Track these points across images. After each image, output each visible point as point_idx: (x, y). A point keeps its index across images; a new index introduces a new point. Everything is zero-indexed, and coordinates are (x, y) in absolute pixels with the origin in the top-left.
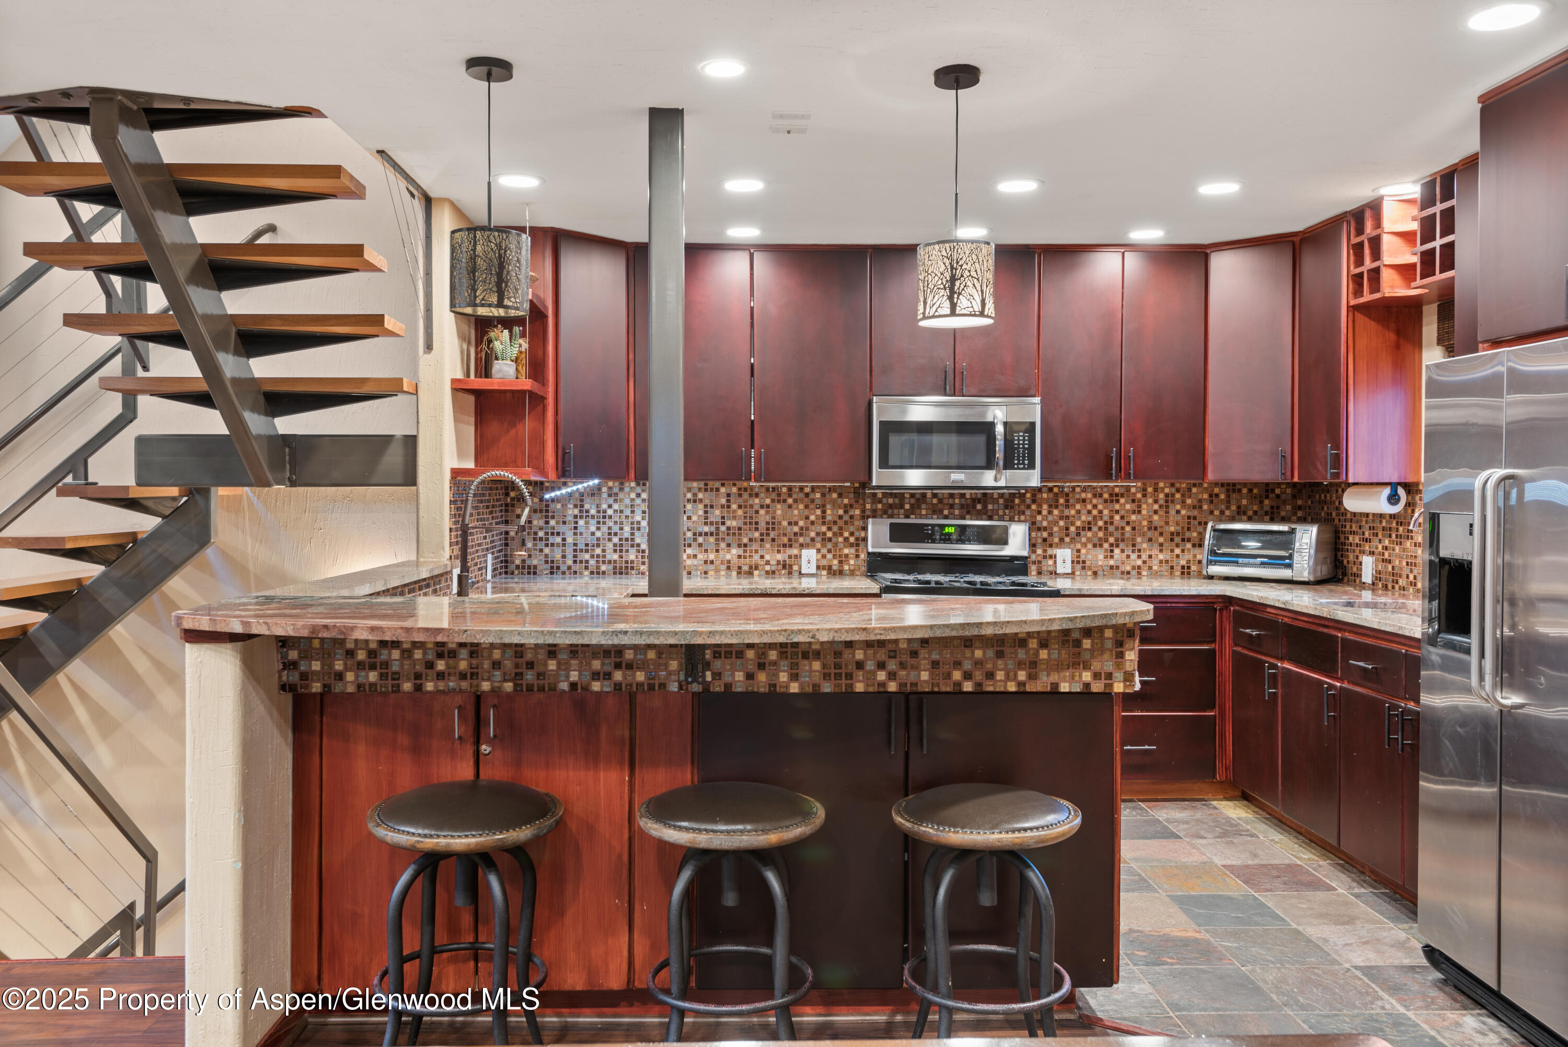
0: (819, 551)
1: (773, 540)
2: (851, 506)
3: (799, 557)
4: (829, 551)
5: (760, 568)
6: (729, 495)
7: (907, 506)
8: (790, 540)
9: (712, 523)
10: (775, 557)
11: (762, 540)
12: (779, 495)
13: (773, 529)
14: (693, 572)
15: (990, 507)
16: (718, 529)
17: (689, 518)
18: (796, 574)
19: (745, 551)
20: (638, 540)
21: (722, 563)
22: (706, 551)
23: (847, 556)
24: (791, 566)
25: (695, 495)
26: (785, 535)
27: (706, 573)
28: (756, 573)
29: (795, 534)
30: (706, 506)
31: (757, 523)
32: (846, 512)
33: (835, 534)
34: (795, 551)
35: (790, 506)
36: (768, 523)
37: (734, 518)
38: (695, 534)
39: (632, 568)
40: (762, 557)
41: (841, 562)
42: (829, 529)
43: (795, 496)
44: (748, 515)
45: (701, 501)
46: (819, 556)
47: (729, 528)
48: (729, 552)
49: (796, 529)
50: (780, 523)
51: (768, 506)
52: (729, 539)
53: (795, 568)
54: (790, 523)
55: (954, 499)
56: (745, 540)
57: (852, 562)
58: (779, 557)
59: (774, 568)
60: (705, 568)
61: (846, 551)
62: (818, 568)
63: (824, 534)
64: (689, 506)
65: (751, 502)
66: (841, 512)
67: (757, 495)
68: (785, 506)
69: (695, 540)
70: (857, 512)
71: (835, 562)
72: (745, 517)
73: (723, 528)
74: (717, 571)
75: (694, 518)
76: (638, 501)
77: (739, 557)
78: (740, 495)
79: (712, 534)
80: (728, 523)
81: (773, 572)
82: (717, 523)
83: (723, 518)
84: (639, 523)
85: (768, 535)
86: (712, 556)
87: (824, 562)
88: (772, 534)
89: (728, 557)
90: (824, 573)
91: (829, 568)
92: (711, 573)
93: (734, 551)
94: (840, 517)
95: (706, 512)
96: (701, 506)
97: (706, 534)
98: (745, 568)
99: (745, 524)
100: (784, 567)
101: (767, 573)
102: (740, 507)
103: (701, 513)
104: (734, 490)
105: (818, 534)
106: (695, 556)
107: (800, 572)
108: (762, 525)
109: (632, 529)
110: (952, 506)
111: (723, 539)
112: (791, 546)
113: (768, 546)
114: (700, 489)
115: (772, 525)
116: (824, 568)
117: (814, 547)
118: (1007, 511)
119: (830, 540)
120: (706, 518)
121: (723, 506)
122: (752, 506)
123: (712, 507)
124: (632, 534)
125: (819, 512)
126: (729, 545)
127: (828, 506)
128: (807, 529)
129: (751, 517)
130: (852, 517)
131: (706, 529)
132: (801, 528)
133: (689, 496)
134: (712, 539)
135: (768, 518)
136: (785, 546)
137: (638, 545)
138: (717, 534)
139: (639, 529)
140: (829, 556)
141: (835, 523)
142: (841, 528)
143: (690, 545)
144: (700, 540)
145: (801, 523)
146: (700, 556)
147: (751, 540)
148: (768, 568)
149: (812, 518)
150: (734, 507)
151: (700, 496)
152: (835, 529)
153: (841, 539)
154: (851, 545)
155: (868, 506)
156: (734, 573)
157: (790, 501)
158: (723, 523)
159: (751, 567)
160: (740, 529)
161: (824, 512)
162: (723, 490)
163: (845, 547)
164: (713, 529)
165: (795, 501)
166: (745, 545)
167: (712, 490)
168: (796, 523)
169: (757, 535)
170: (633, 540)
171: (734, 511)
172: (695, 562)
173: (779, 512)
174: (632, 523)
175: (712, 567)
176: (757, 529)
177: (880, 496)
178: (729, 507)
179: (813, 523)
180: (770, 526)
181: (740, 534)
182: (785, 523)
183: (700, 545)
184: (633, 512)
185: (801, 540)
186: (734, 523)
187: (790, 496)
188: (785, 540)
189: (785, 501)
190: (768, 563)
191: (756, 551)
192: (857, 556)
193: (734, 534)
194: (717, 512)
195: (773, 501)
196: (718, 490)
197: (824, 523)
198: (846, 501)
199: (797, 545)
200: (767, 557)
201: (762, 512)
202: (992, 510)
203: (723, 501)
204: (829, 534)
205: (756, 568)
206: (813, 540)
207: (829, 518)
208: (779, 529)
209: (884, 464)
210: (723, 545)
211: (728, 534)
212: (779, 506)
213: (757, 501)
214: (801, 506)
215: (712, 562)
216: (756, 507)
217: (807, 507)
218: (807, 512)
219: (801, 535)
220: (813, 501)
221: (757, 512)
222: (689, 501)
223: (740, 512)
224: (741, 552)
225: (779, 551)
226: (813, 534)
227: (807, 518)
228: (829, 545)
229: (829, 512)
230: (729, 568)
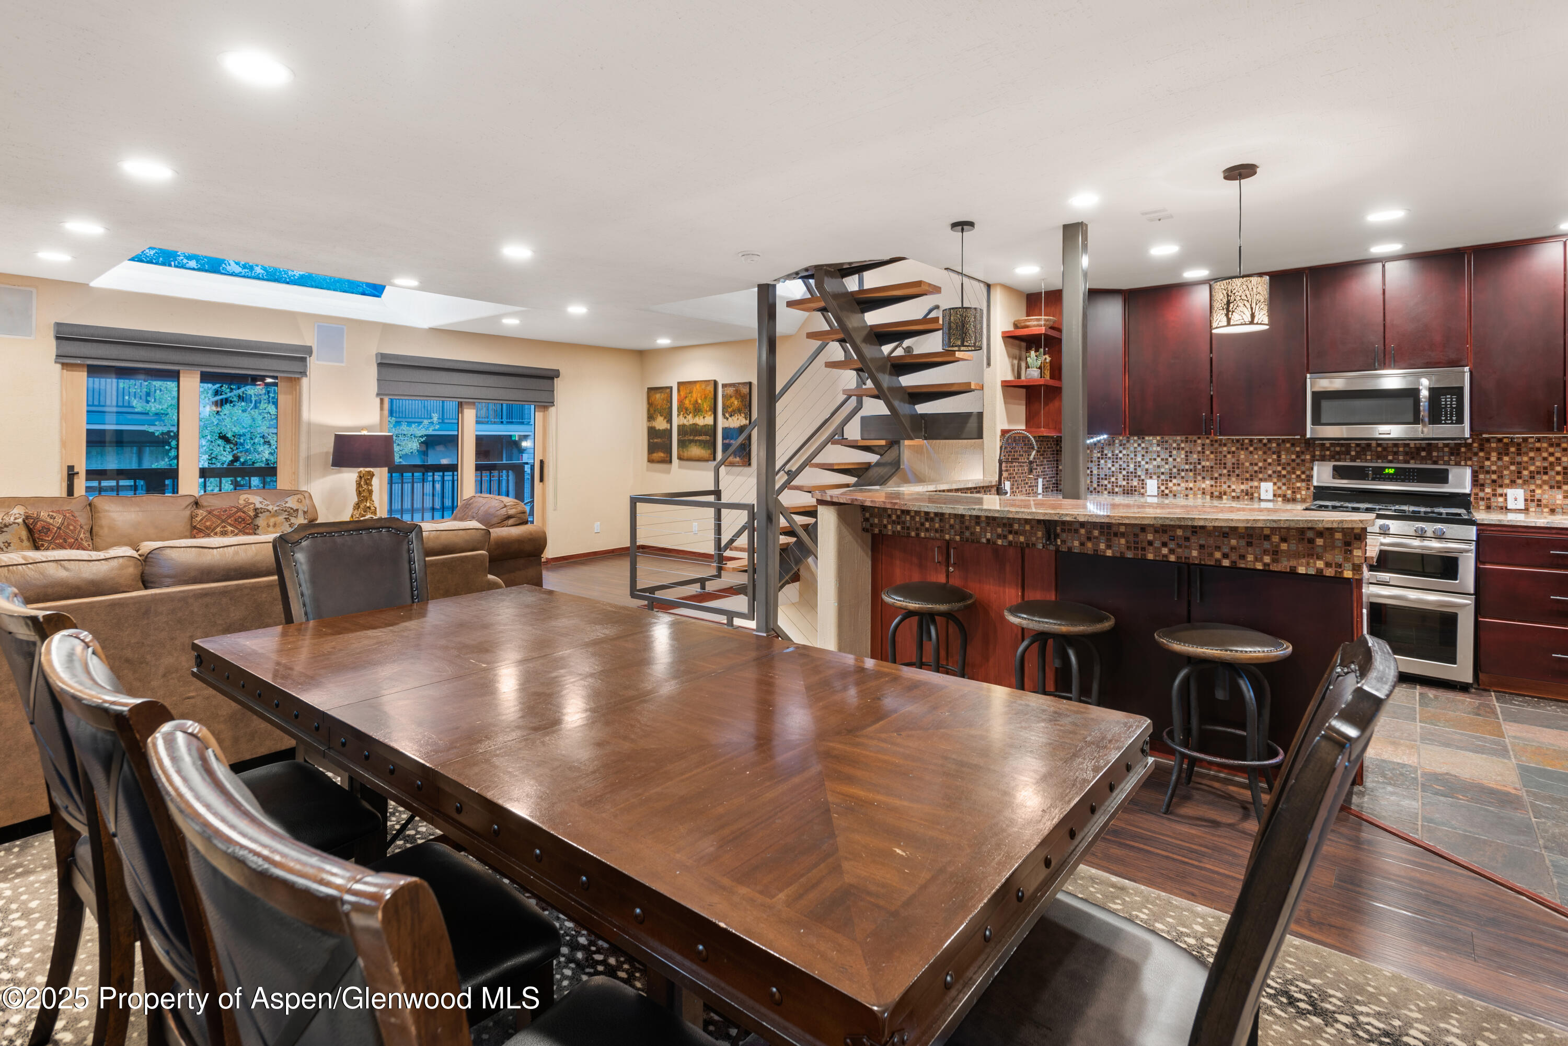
0: (1275, 484)
1: (1238, 475)
2: (1303, 453)
3: (1258, 488)
4: (1284, 484)
5: (1228, 494)
6: (1203, 445)
7: (1353, 453)
8: (1251, 476)
9: (1191, 463)
10: (1238, 487)
11: (1229, 475)
12: (1242, 445)
13: (1238, 468)
14: (1178, 495)
15: (1435, 454)
16: (1195, 467)
17: (1175, 460)
18: (1256, 500)
19: (1216, 482)
20: (1139, 473)
21: (1199, 489)
22: (1187, 481)
23: (1299, 488)
24: (1252, 494)
25: (1178, 445)
26: (1247, 472)
27: (1187, 496)
28: (1224, 497)
29: (1256, 472)
30: (1186, 452)
31: (1225, 464)
32: (1298, 456)
33: (1289, 472)
34: (1256, 484)
35: (1251, 452)
36: (1233, 464)
37: (1208, 460)
38: (1179, 470)
39: (1135, 491)
40: (1229, 487)
41: (1294, 492)
42: (1284, 469)
43: (1255, 446)
44: (1218, 458)
45: (1183, 449)
46: (1276, 488)
47: (1203, 467)
48: (1204, 482)
49: (1256, 468)
50: (1243, 464)
51: (1234, 452)
52: (1204, 474)
53: (1256, 495)
54: (1251, 464)
55: (1398, 448)
56: (1216, 475)
57: (1304, 493)
58: (1243, 487)
59: (1238, 495)
60: (1187, 492)
61: (1298, 485)
62: (1275, 495)
63: (1280, 472)
64: (1174, 452)
65: (1220, 450)
66: (1294, 457)
67: (1225, 445)
68: (1247, 452)
69: (1179, 474)
70: (1308, 457)
71: (1289, 492)
72: (1216, 460)
73: (1199, 467)
74: (1195, 495)
75: (1178, 460)
76: (1139, 449)
77: (1212, 486)
78: (1212, 445)
79: (1191, 470)
80: (1203, 463)
81: (1238, 497)
82: (1195, 463)
83: (1199, 460)
84: (1139, 462)
85: (1234, 472)
86: (1191, 485)
87: (1279, 492)
88: (1237, 472)
89: (1203, 486)
90: (1280, 499)
91: (1284, 496)
92: (1191, 496)
93: (1208, 482)
94: (1293, 460)
95: (1187, 456)
96: (1183, 452)
97: (1187, 470)
98: (1216, 494)
99: (1216, 464)
100: (1247, 494)
101: (1233, 497)
102: (1212, 453)
103: (1183, 456)
104: (1208, 441)
105: (1274, 472)
106: (1179, 485)
107: (1260, 499)
108: (1229, 465)
109: (1135, 466)
110: (1396, 453)
111: (1199, 474)
112: (1252, 480)
113: (1234, 479)
114: (1182, 441)
115: (1237, 465)
116: (1279, 496)
117: (1271, 481)
118: (1453, 458)
119: (1284, 476)
120: (1187, 460)
121: (1199, 452)
122: (1221, 452)
123: (1191, 452)
124: (1135, 469)
125: (1275, 457)
126: (1204, 478)
127: (1283, 453)
128: (1265, 468)
129: (1221, 460)
130: (1303, 461)
131: (1187, 467)
132: (1261, 468)
133: (1174, 445)
134: (1191, 474)
135: (1234, 460)
136: (1247, 479)
137: (1139, 476)
138: (1195, 471)
139: (1140, 466)
140: (1284, 488)
141: (1289, 464)
142: (1294, 468)
143: (1175, 477)
144: (1183, 474)
145: (1260, 464)
146: (1183, 485)
147: (1220, 475)
148: (1233, 494)
149: (1270, 461)
150: (1208, 452)
151: (1183, 445)
152: (1289, 468)
153: (1294, 476)
154: (1303, 481)
155: (1317, 453)
156: (1208, 497)
157: (1251, 449)
158: (1199, 464)
159: (1220, 493)
160: (1212, 467)
161: (1279, 456)
162: (1199, 441)
163: (1297, 481)
164: (1192, 467)
165: (1256, 449)
166: (1216, 478)
167: (1191, 441)
168: (1256, 464)
169: (1225, 471)
170: (1135, 473)
171: (1208, 456)
172: (1179, 488)
173: (1242, 457)
174: (1135, 462)
175: (1191, 492)
176: (1225, 468)
177: (1328, 445)
178: (1203, 452)
179: (1270, 464)
180: (1236, 466)
181: (1212, 471)
182: (1247, 464)
183: (1183, 477)
184: (1135, 455)
185: (1261, 476)
186: (1208, 464)
187: (1251, 445)
188: (1248, 476)
189: (1247, 449)
190: (1234, 491)
191: (1225, 483)
192: (1308, 489)
193: (1207, 471)
194: (1195, 456)
195: (1237, 449)
196: (1195, 441)
197: (1279, 465)
198: (1298, 449)
199: (1256, 479)
200: (1233, 487)
201: (1229, 456)
202: (1438, 457)
203: (1200, 449)
204: (1284, 472)
205: (1225, 494)
206: (1270, 476)
207: (1283, 461)
208: (1242, 468)
209: (1317, 422)
210: (1199, 478)
211: (1203, 471)
212: (1242, 452)
213: (1225, 449)
214: (1260, 453)
215: (1191, 489)
216: (1225, 453)
217: (1265, 453)
218: (1265, 457)
219: (1261, 472)
220: (1270, 449)
221: (1225, 456)
222: (1174, 448)
223: (1212, 456)
224: (1213, 483)
225: (1242, 483)
226: (1270, 472)
227: (1265, 460)
228: (1284, 480)
229: (1283, 457)
230: (1204, 493)
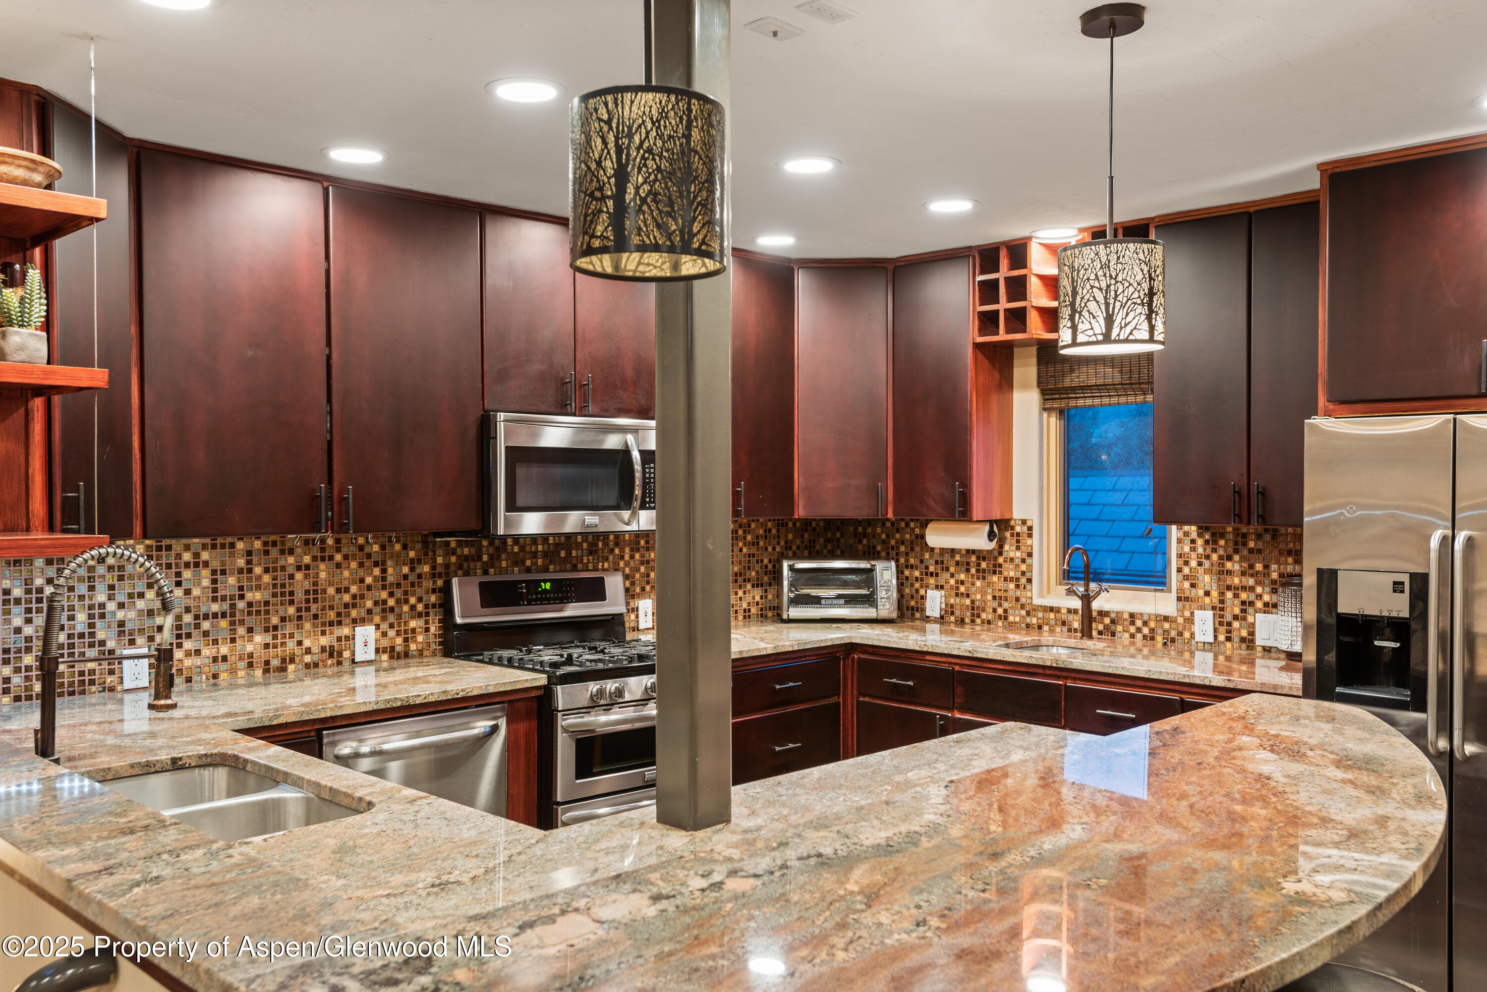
0: (378, 627)
1: (316, 617)
2: (419, 561)
3: (351, 638)
4: (391, 626)
5: (297, 659)
6: (249, 553)
7: (485, 558)
8: (339, 614)
9: (224, 598)
10: (316, 641)
11: (300, 618)
12: (323, 550)
13: (316, 600)
14: (195, 678)
15: (574, 553)
16: (233, 606)
17: (188, 592)
18: (347, 664)
19: (275, 637)
20: (100, 635)
21: (240, 659)
22: (215, 642)
23: (414, 630)
24: (340, 654)
25: (196, 555)
26: (331, 608)
27: (215, 676)
28: (291, 668)
29: (346, 606)
30: (214, 572)
31: (292, 593)
32: (412, 569)
33: (398, 601)
34: (346, 631)
35: (338, 566)
36: (307, 592)
37: (258, 588)
38: (197, 617)
39: (92, 682)
40: (300, 643)
41: (406, 640)
42: (391, 594)
43: (345, 550)
44: (279, 582)
45: (206, 564)
46: (379, 634)
47: (250, 604)
48: (251, 640)
49: (347, 598)
50: (324, 591)
51: (307, 567)
52: (250, 621)
53: (346, 654)
54: (338, 591)
55: (537, 545)
56: (275, 620)
57: (420, 638)
58: (324, 641)
59: (316, 658)
60: (214, 668)
61: (413, 624)
62: (377, 651)
63: (385, 602)
64: (187, 574)
65: (282, 562)
66: (406, 570)
67: (291, 552)
68: (332, 565)
69: (197, 626)
70: (426, 569)
71: (399, 641)
72: (275, 586)
73: (241, 605)
74: (233, 671)
75: (196, 592)
76: (101, 570)
77: (267, 646)
78: (266, 553)
79: (224, 615)
80: (249, 596)
81: (316, 665)
82: (232, 597)
83: (241, 588)
84: (102, 606)
85: (308, 609)
86: (224, 650)
87: (385, 643)
88: (314, 608)
89: (250, 648)
90: (385, 657)
91: (391, 651)
92: (223, 676)
93: (258, 639)
94: (405, 577)
95: (214, 581)
96: (205, 572)
97: (215, 615)
98: (275, 663)
99: (275, 595)
100: (331, 656)
101: (307, 666)
102: (266, 570)
103: (206, 582)
104: (258, 544)
105: (376, 603)
106: (198, 652)
107: (353, 660)
108: (300, 595)
109: (91, 616)
110: (534, 555)
111: (242, 622)
112: (340, 623)
113: (308, 626)
114: (204, 547)
115: (315, 593)
116: (384, 651)
117: (371, 621)
118: (591, 558)
119: (392, 609)
120: (215, 590)
121: (241, 571)
122: (283, 568)
123: (223, 572)
124: (91, 626)
125: (377, 571)
126: (250, 630)
127: (389, 563)
128: (362, 597)
129: (283, 586)
130: (420, 576)
131: (215, 607)
132: (354, 597)
133: (187, 556)
134: (224, 623)
135: (307, 585)
136: (331, 624)
137: (102, 643)
138: (233, 615)
139: (103, 616)
140: (392, 633)
141: (399, 585)
142: (406, 593)
143: (189, 636)
144: (206, 625)
145: (354, 589)
146: (206, 652)
147: (283, 619)
148: (308, 659)
149: (369, 580)
150: (258, 570)
151: (205, 556)
152: (399, 593)
153: (406, 608)
154: (420, 615)
155: (440, 560)
156: (259, 672)
157: (338, 557)
158: (242, 597)
159: (283, 660)
160: (267, 603)
161: (384, 571)
162: (240, 545)
163: (412, 618)
164: (226, 606)
165: (346, 557)
166: (275, 628)
167: (223, 546)
168: (347, 590)
169: (291, 610)
170: (92, 635)
171: (259, 578)
172: (198, 661)
173: (323, 575)
174: (91, 607)
175: (223, 666)
176: (291, 602)
177: (453, 545)
178: (250, 571)
179: (369, 588)
180: (311, 597)
181: (267, 612)
182: (331, 591)
183: (206, 634)
184: (92, 588)
185: (354, 613)
186: (258, 596)
187: (338, 550)
188: (332, 615)
189: (331, 558)
190: (308, 651)
191: (292, 636)
192: (427, 630)
193: (258, 612)
194: (232, 580)
195: (314, 559)
196: (232, 546)
197: (384, 588)
198: (412, 554)
199: (347, 621)
200: (307, 643)
201: (299, 576)
202: (577, 557)
203: (241, 562)
204: (391, 602)
205: (292, 661)
206: (370, 612)
207: (390, 579)
208: (324, 600)
209: (512, 506)
210: (241, 631)
211: (250, 613)
212: (322, 566)
213: (291, 560)
214: (354, 565)
215: (225, 659)
216: (290, 570)
217: (361, 565)
218: (361, 573)
219: (354, 606)
220: (369, 556)
221: (291, 577)
222: (187, 565)
223: (266, 578)
224: (268, 638)
225: (323, 633)
226: (369, 604)
227: (362, 581)
228: (392, 618)
229: (390, 570)
230: (250, 665)
